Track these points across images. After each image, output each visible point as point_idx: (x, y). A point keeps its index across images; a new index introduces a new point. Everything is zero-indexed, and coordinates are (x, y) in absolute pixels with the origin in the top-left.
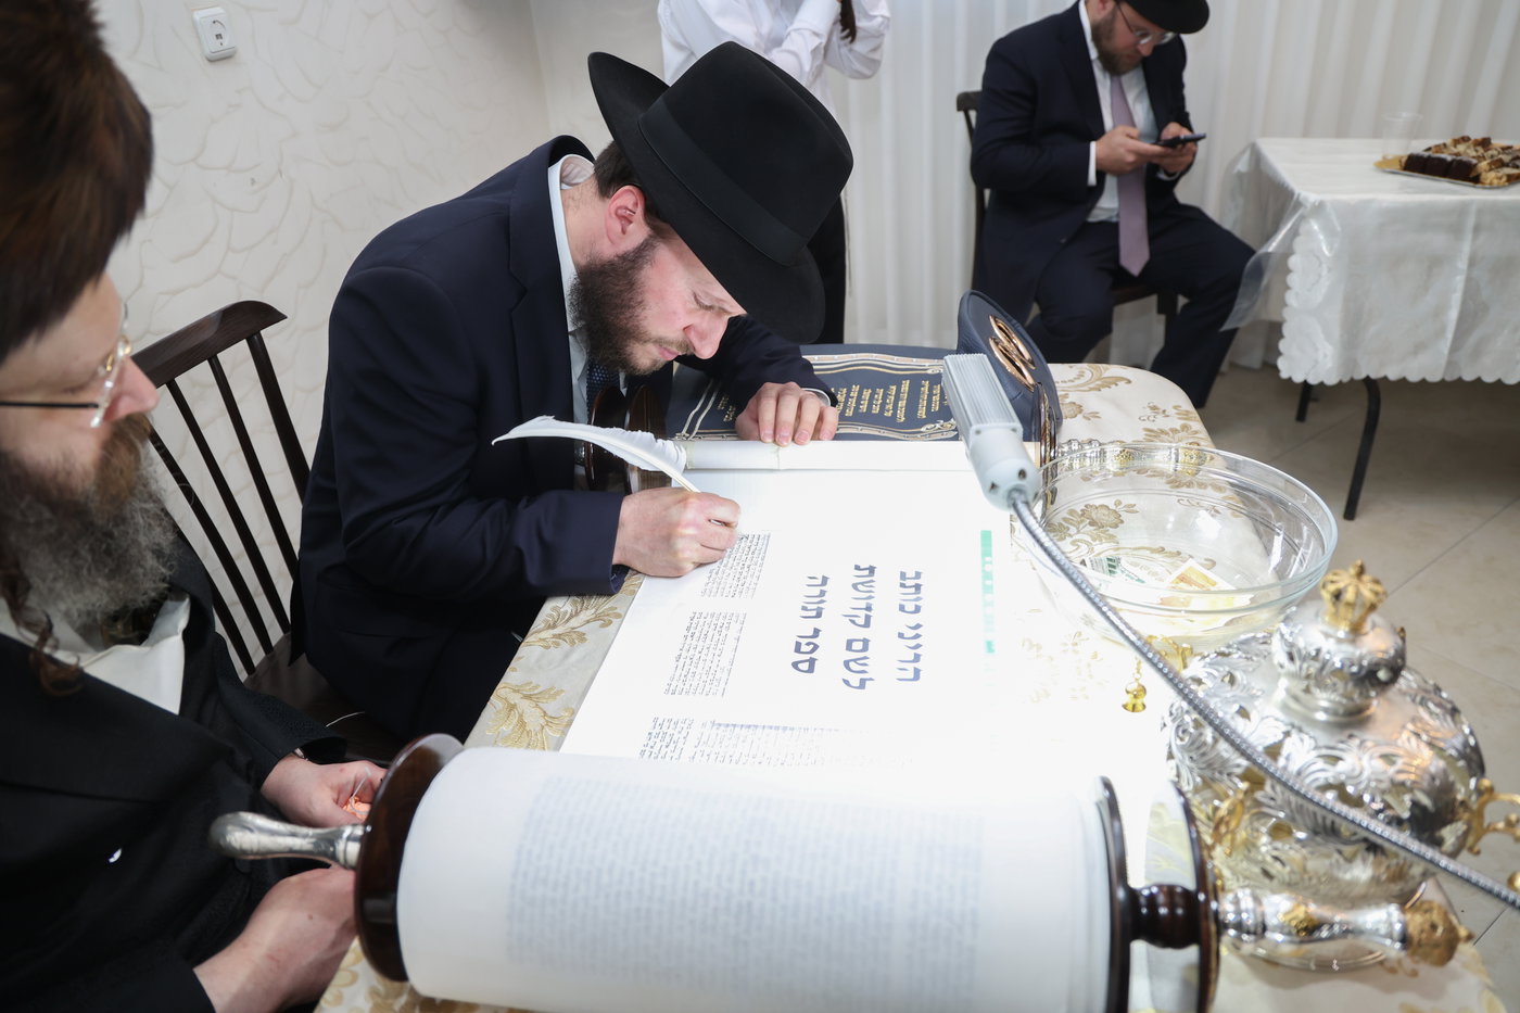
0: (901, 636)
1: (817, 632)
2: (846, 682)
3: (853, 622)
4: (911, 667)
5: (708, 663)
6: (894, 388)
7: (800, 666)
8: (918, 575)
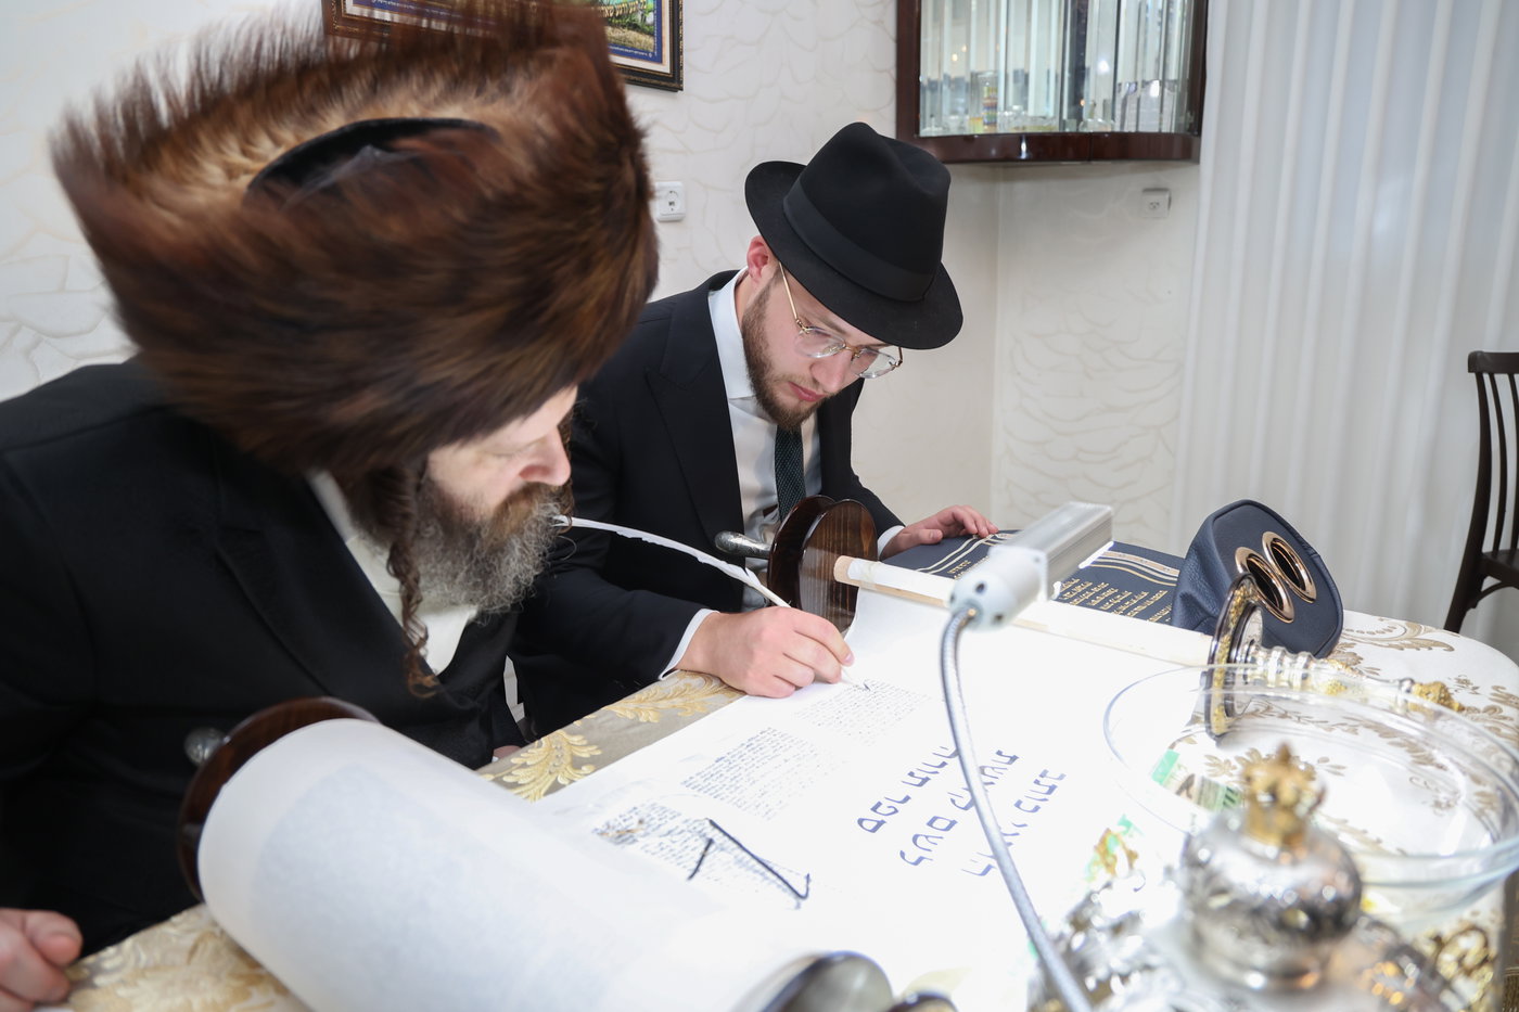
1: (907, 799)
2: (902, 854)
3: (953, 801)
4: (985, 862)
7: (864, 823)
8: (1061, 777)
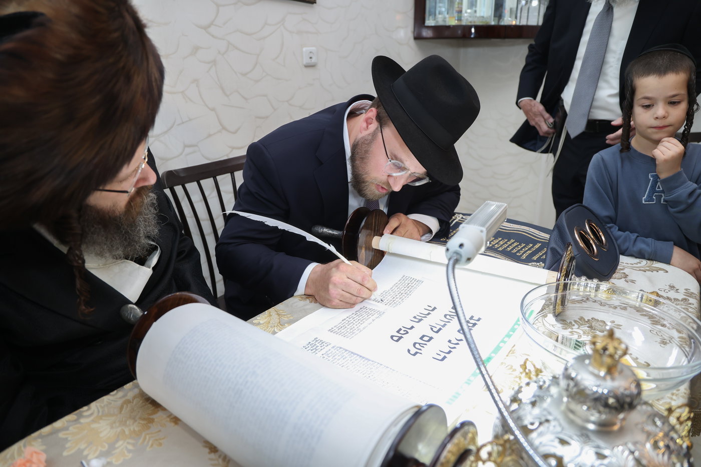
0: (450, 341)
1: (412, 327)
2: (409, 351)
3: (432, 329)
4: (443, 355)
5: (354, 325)
6: (531, 245)
7: (394, 338)
8: (479, 320)
